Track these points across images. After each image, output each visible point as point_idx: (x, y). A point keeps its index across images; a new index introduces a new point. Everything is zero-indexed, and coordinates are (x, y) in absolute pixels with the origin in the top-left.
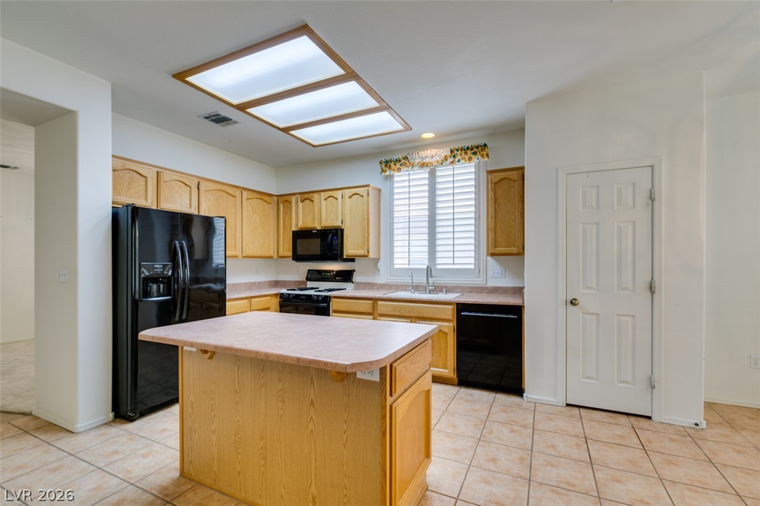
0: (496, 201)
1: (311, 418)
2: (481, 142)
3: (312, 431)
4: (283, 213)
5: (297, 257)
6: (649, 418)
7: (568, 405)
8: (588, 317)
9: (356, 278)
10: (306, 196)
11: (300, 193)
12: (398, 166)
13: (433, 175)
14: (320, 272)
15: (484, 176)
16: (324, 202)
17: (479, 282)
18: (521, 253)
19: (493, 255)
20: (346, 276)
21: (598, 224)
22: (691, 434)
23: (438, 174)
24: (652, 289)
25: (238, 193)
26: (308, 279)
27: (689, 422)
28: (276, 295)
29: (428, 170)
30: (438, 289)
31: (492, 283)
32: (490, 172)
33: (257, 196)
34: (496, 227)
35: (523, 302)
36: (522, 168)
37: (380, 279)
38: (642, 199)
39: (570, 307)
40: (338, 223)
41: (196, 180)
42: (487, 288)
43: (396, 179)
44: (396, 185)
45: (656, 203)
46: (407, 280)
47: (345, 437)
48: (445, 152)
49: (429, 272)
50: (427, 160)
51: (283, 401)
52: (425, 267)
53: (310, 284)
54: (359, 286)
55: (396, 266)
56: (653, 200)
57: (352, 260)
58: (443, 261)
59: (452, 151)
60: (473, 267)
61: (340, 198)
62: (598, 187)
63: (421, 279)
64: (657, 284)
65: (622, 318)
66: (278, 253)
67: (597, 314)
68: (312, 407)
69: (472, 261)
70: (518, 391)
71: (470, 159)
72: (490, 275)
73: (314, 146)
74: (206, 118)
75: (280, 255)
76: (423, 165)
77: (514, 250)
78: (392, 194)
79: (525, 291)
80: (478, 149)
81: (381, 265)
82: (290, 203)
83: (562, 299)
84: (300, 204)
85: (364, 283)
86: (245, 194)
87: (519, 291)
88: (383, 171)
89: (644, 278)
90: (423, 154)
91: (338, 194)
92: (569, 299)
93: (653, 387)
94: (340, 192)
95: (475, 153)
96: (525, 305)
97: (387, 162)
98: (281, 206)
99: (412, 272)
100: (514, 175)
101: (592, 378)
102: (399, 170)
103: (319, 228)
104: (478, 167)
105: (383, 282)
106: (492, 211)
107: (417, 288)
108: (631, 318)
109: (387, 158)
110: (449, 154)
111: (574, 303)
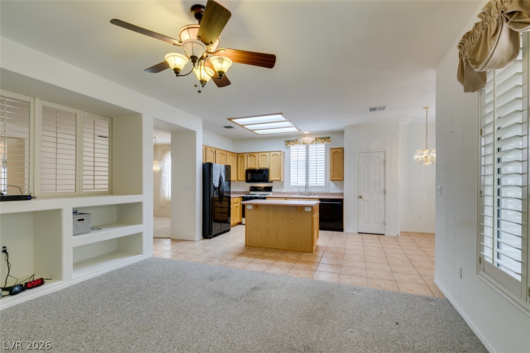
0: (333, 160)
2: (327, 136)
4: (240, 161)
5: (247, 181)
6: (384, 235)
7: (359, 233)
8: (365, 202)
9: (273, 190)
10: (252, 154)
11: (249, 153)
12: (293, 143)
13: (307, 148)
14: (257, 187)
15: (328, 150)
16: (260, 157)
17: (326, 191)
18: (343, 180)
19: (332, 180)
20: (269, 189)
21: (368, 170)
22: (396, 238)
23: (310, 147)
24: (385, 192)
25: (225, 153)
26: (251, 190)
27: (395, 235)
28: (240, 197)
29: (306, 145)
30: (310, 194)
31: (331, 192)
32: (331, 149)
33: (231, 154)
34: (333, 170)
36: (343, 148)
37: (284, 190)
38: (382, 162)
39: (360, 199)
40: (266, 167)
41: (215, 149)
42: (329, 193)
43: (291, 148)
44: (291, 151)
45: (386, 164)
46: (296, 190)
48: (313, 139)
49: (307, 187)
50: (306, 142)
51: (283, 219)
52: (305, 185)
53: (251, 193)
54: (274, 193)
55: (291, 185)
56: (385, 163)
57: (272, 182)
58: (312, 183)
59: (316, 139)
60: (324, 185)
61: (268, 155)
62: (368, 158)
63: (303, 190)
65: (376, 202)
66: (237, 179)
67: (368, 201)
68: (292, 220)
69: (324, 183)
70: (342, 230)
71: (323, 142)
72: (331, 188)
73: (258, 134)
74: (225, 127)
75: (239, 179)
76: (304, 143)
77: (340, 178)
78: (290, 154)
79: (344, 194)
80: (327, 139)
81: (285, 184)
82: (244, 157)
83: (356, 196)
84: (249, 158)
85: (277, 192)
86: (228, 153)
87: (342, 194)
88: (286, 145)
89: (382, 188)
90: (304, 139)
91: (267, 154)
93: (385, 224)
94: (268, 153)
95: (325, 140)
96: (344, 198)
97: (288, 141)
98: (239, 158)
99: (299, 187)
100: (340, 151)
101: (366, 223)
102: (293, 145)
103: (258, 168)
104: (326, 145)
105: (286, 191)
106: (332, 164)
107: (301, 194)
108: (378, 202)
109: (288, 140)
110: (315, 140)
111: (360, 197)
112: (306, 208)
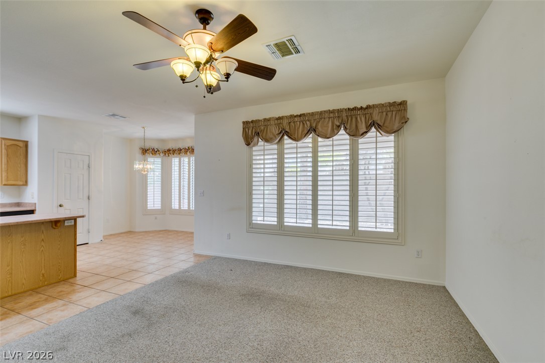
0: (8, 156)
1: (42, 246)
3: (42, 250)
6: (87, 244)
8: (66, 211)
18: (26, 185)
19: (5, 185)
21: (70, 174)
22: (101, 243)
27: (99, 240)
32: (3, 139)
34: (7, 169)
35: (35, 208)
36: (26, 142)
38: (86, 167)
39: (60, 208)
45: (90, 169)
47: (59, 247)
51: (24, 245)
56: (89, 167)
62: (70, 160)
64: (90, 197)
65: (79, 210)
67: (70, 210)
68: (43, 242)
77: (21, 183)
83: (55, 205)
89: (86, 194)
92: (59, 204)
93: (89, 232)
96: (37, 209)
100: (21, 145)
106: (5, 161)
108: (82, 210)
111: (60, 206)
112: (66, 222)
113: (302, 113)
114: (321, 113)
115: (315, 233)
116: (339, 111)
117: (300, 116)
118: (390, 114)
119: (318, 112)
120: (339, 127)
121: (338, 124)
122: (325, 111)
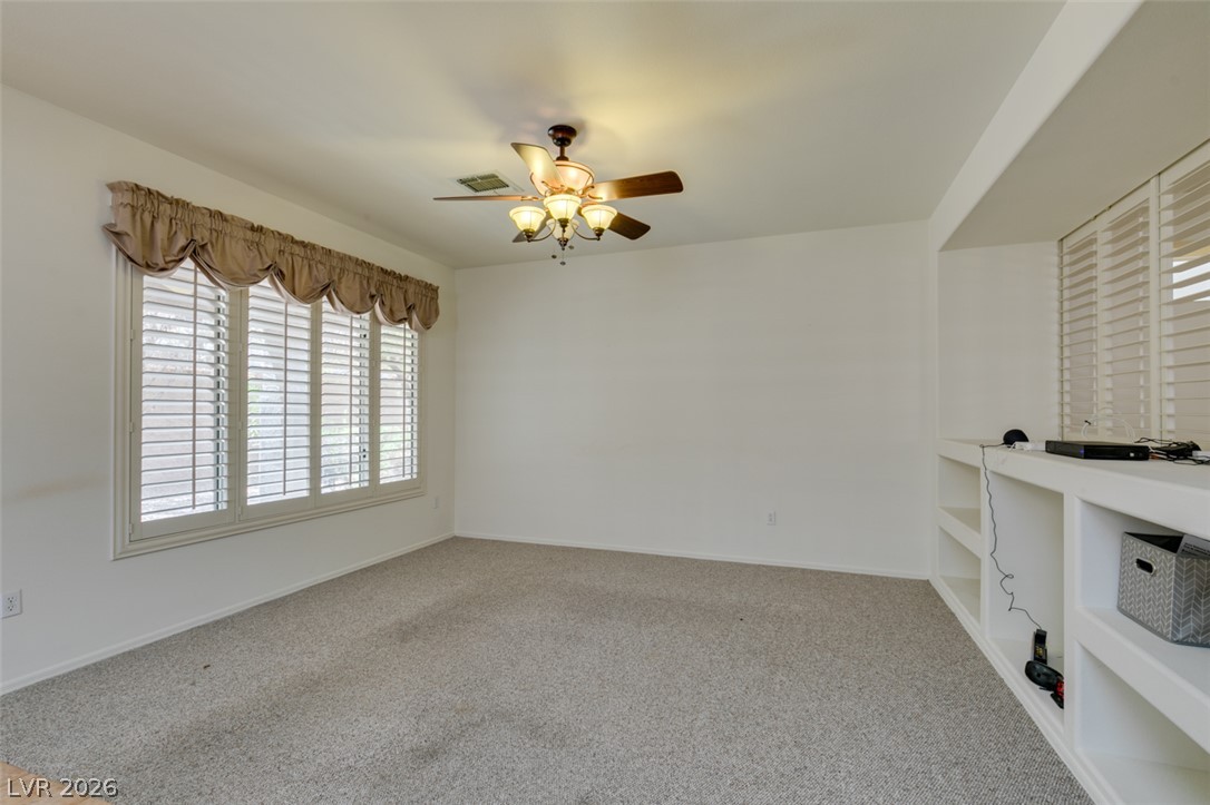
113: (313, 241)
114: (343, 258)
115: (316, 508)
116: (369, 266)
117: (303, 244)
118: (424, 298)
119: (338, 253)
120: (372, 297)
121: (374, 292)
122: (350, 257)
